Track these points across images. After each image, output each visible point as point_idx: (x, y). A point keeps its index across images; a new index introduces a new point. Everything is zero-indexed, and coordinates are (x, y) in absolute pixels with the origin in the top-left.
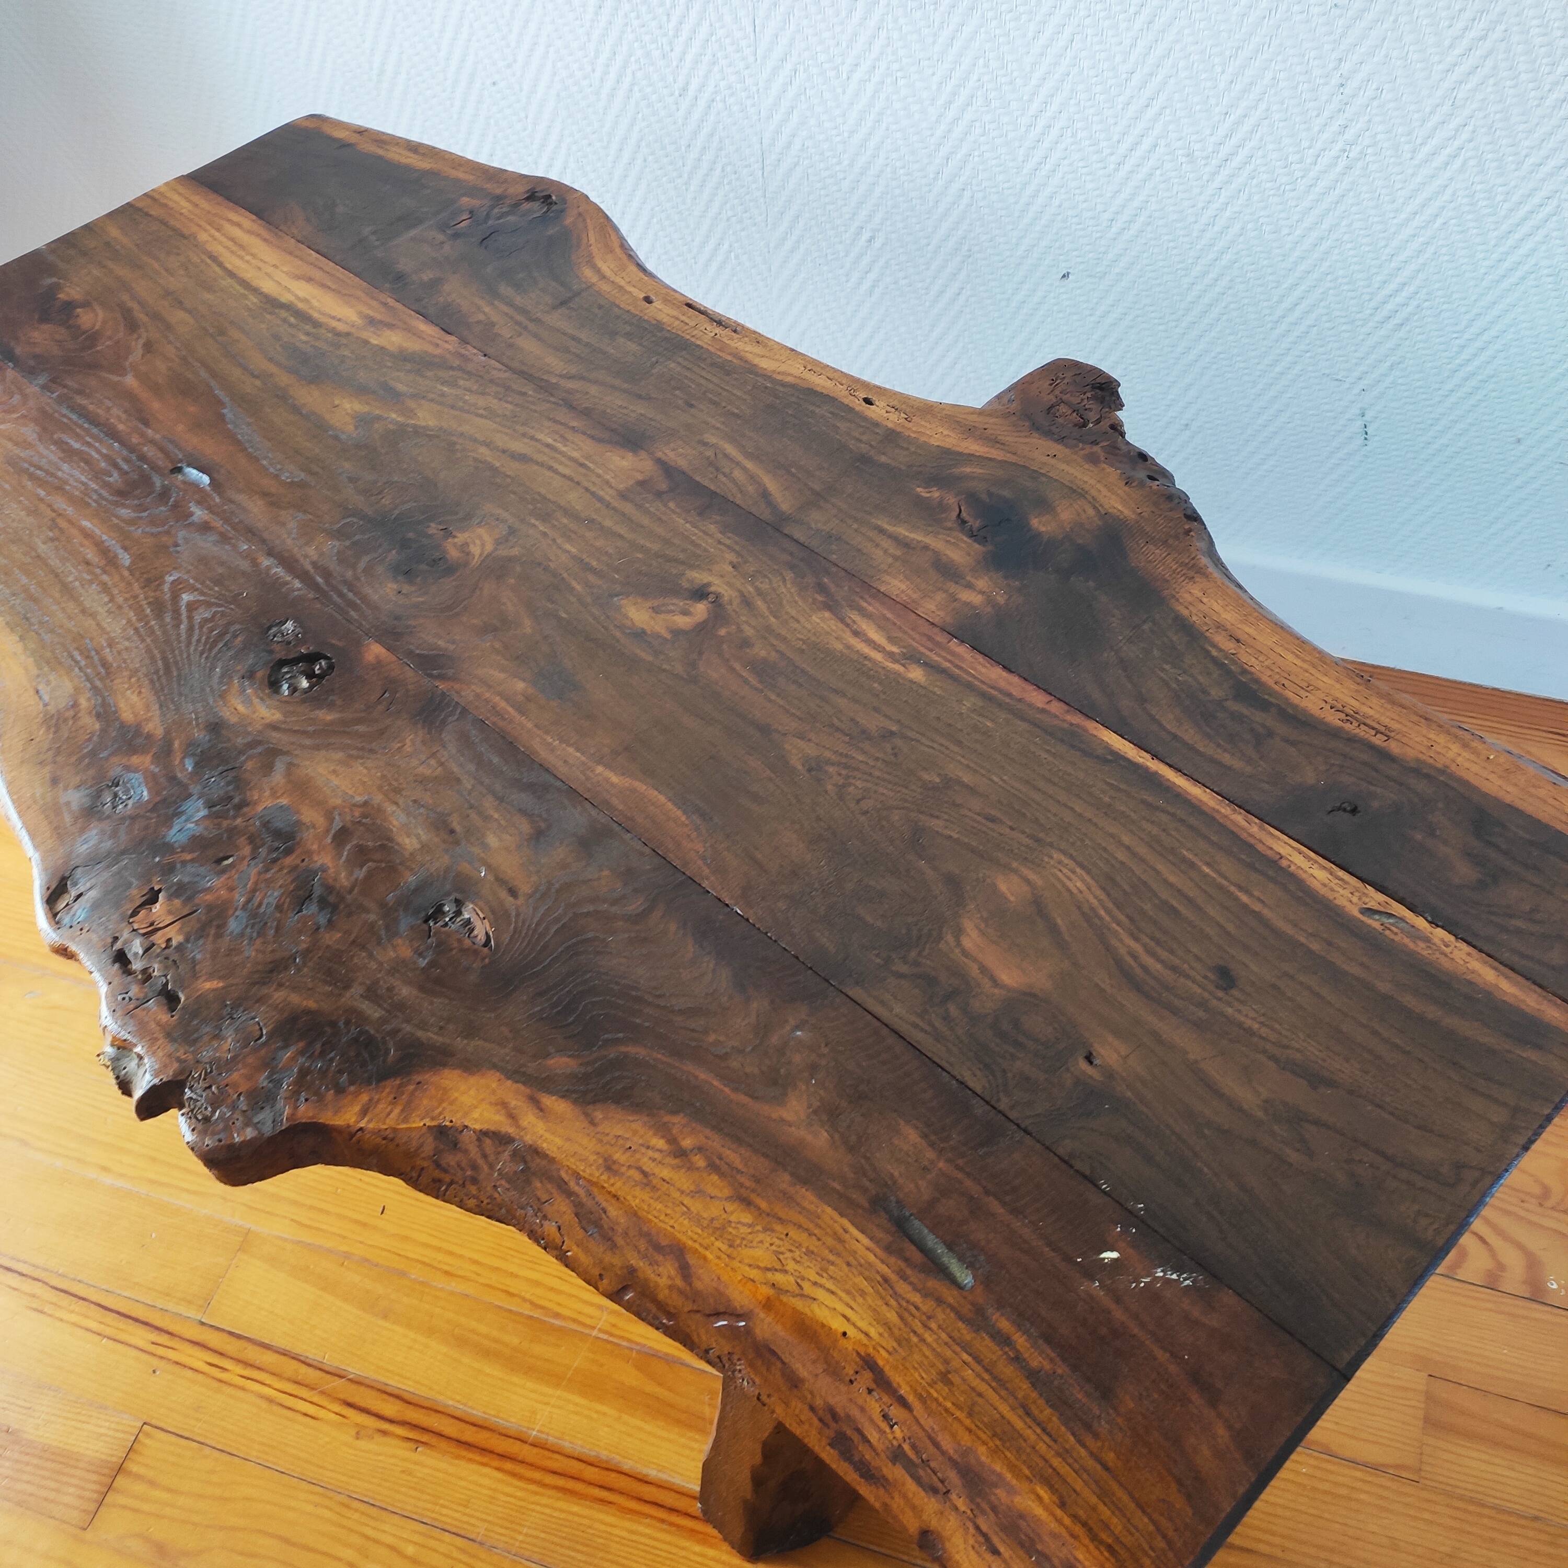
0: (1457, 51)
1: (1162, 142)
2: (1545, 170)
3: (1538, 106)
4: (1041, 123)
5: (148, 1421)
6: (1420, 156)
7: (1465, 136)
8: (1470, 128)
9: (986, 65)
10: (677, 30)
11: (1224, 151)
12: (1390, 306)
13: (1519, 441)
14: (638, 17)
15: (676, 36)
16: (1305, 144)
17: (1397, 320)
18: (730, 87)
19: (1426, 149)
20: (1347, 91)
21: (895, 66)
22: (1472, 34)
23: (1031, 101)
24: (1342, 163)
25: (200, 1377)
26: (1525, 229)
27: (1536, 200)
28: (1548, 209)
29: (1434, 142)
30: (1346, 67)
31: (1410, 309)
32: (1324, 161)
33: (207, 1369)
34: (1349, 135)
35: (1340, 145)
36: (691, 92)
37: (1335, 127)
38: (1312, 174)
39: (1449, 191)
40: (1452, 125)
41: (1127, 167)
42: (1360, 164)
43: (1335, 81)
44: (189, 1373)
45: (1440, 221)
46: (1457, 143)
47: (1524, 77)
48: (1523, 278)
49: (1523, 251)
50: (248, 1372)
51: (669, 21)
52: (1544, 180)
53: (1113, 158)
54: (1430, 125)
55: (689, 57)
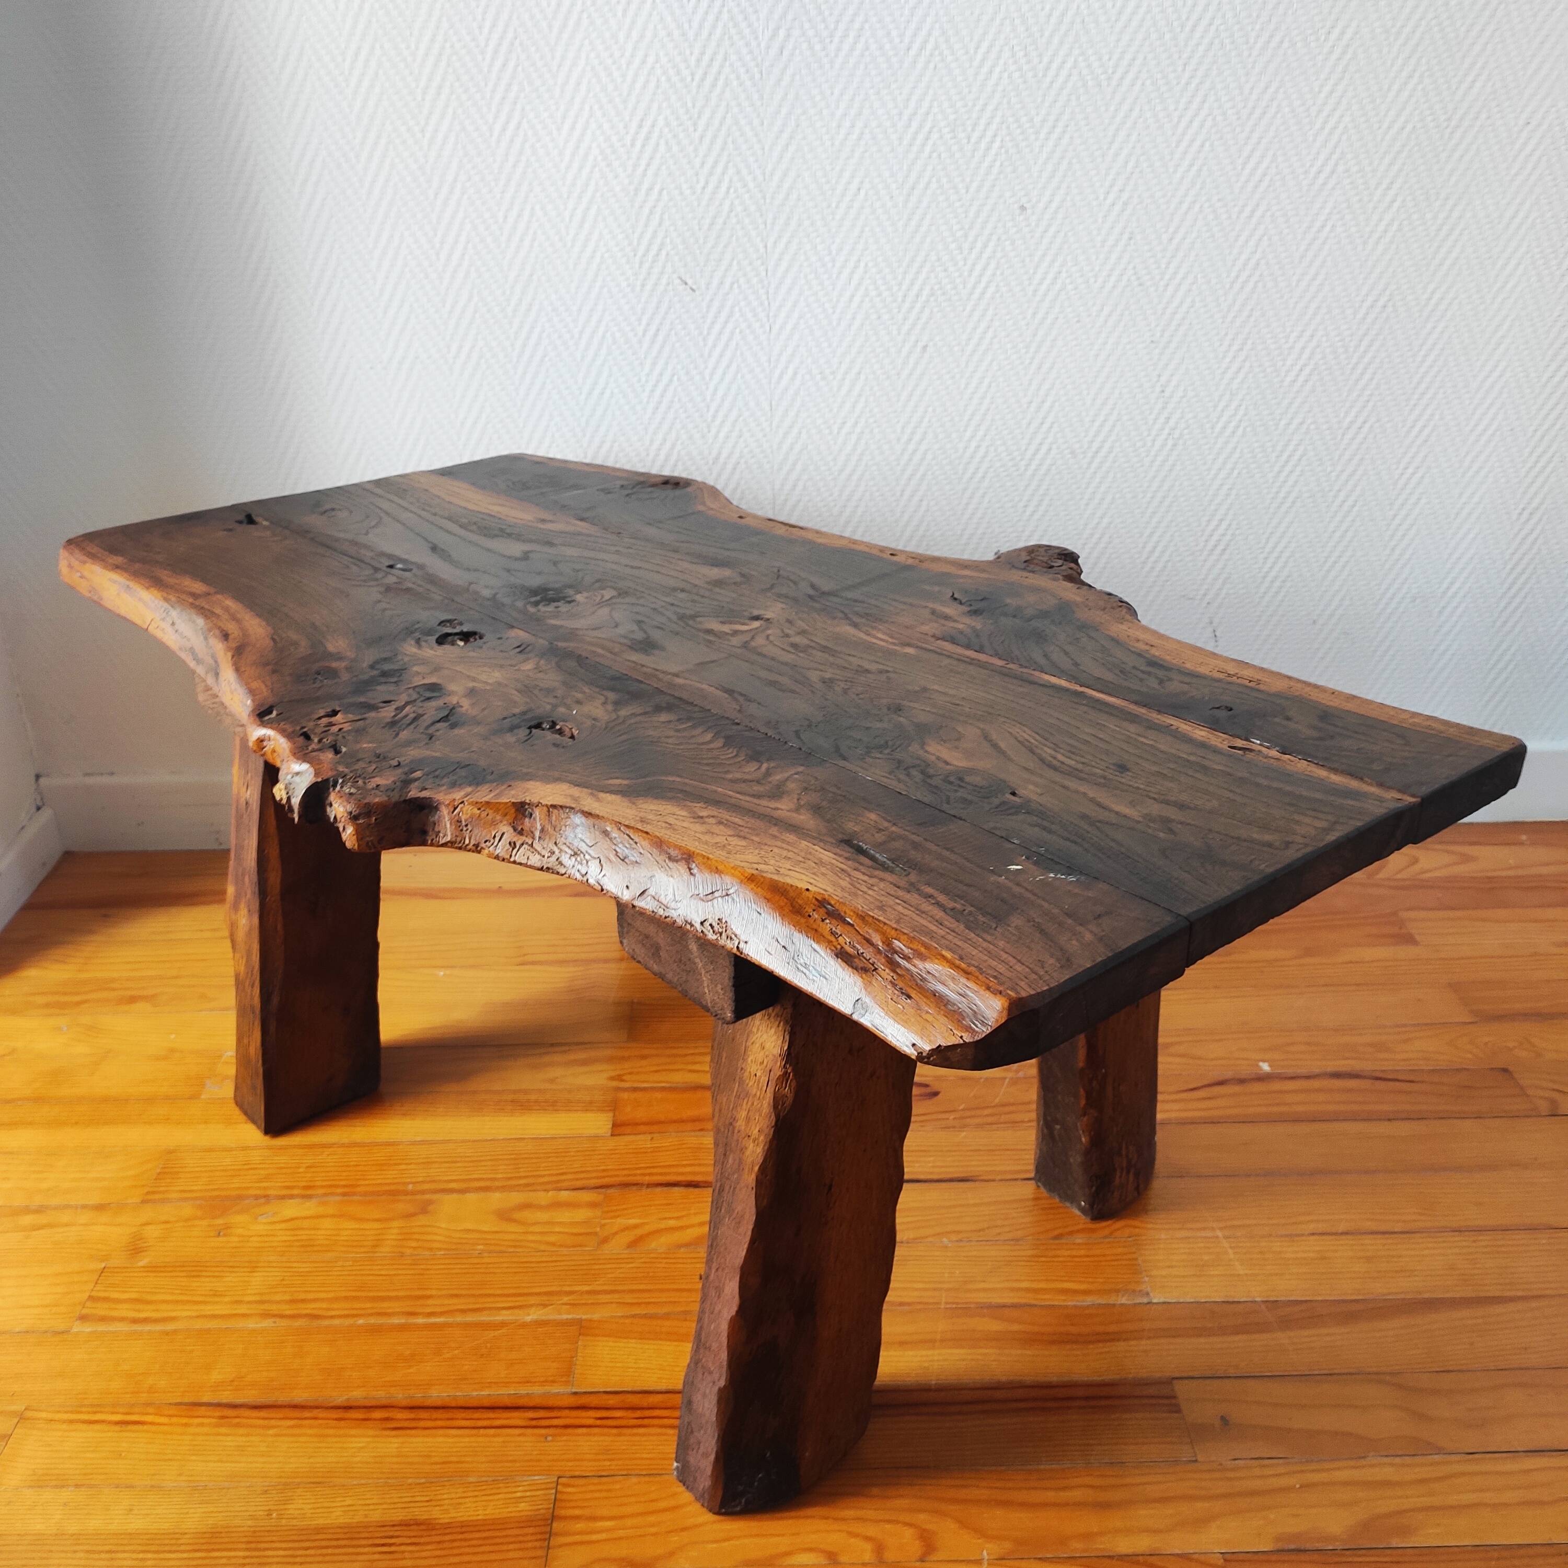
0: (1228, 360)
1: (1054, 446)
2: (1293, 427)
3: (1280, 387)
4: (973, 444)
5: (561, 1474)
6: (1217, 430)
7: (1241, 412)
8: (1243, 407)
9: (934, 411)
10: (714, 417)
11: (1095, 445)
12: (1215, 538)
13: (1314, 622)
14: (685, 411)
15: (713, 421)
16: (1145, 434)
17: (1221, 547)
18: (751, 452)
19: (1220, 425)
20: (1167, 394)
21: (871, 420)
22: (1235, 348)
23: (965, 431)
24: (1170, 442)
25: (596, 1430)
26: (1288, 468)
27: (1291, 448)
28: (1299, 453)
29: (1224, 419)
30: (1163, 379)
31: (1228, 537)
32: (1158, 443)
33: (599, 1422)
34: (1172, 423)
35: (1166, 431)
36: (722, 460)
37: (1162, 420)
38: (1153, 453)
39: (1238, 450)
40: (1233, 407)
41: (1033, 467)
42: (1181, 442)
43: (1158, 389)
44: (584, 1430)
45: (1236, 472)
46: (1238, 418)
47: (1269, 370)
48: (1294, 502)
49: (1290, 483)
50: (638, 1414)
51: (708, 411)
52: (1293, 434)
53: (1023, 463)
54: (1220, 408)
55: (722, 435)
